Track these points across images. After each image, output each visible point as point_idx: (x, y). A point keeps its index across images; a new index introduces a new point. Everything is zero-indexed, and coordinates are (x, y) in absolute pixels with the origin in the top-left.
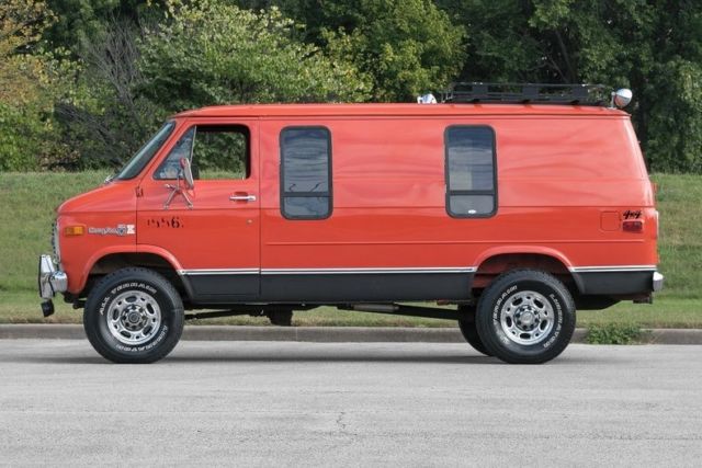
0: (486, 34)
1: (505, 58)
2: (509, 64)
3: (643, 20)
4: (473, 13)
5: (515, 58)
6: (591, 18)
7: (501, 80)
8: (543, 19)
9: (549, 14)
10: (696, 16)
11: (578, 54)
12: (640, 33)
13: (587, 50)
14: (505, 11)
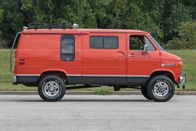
0: (9, 12)
1: (14, 18)
2: (15, 20)
3: (51, 8)
4: (4, 6)
5: (17, 18)
6: (37, 7)
7: (13, 24)
8: (25, 7)
9: (26, 6)
10: (65, 7)
11: (33, 17)
12: (50, 11)
13: (36, 16)
14: (14, 5)
